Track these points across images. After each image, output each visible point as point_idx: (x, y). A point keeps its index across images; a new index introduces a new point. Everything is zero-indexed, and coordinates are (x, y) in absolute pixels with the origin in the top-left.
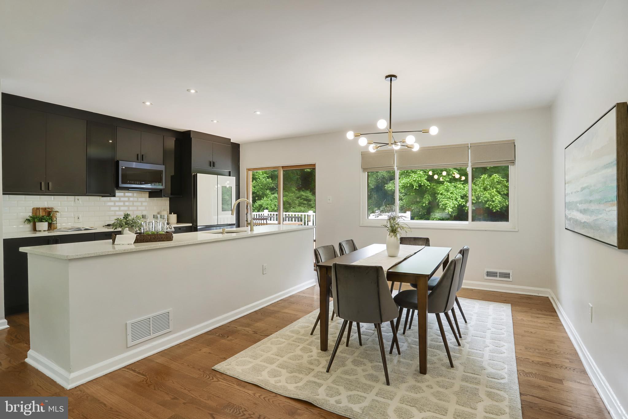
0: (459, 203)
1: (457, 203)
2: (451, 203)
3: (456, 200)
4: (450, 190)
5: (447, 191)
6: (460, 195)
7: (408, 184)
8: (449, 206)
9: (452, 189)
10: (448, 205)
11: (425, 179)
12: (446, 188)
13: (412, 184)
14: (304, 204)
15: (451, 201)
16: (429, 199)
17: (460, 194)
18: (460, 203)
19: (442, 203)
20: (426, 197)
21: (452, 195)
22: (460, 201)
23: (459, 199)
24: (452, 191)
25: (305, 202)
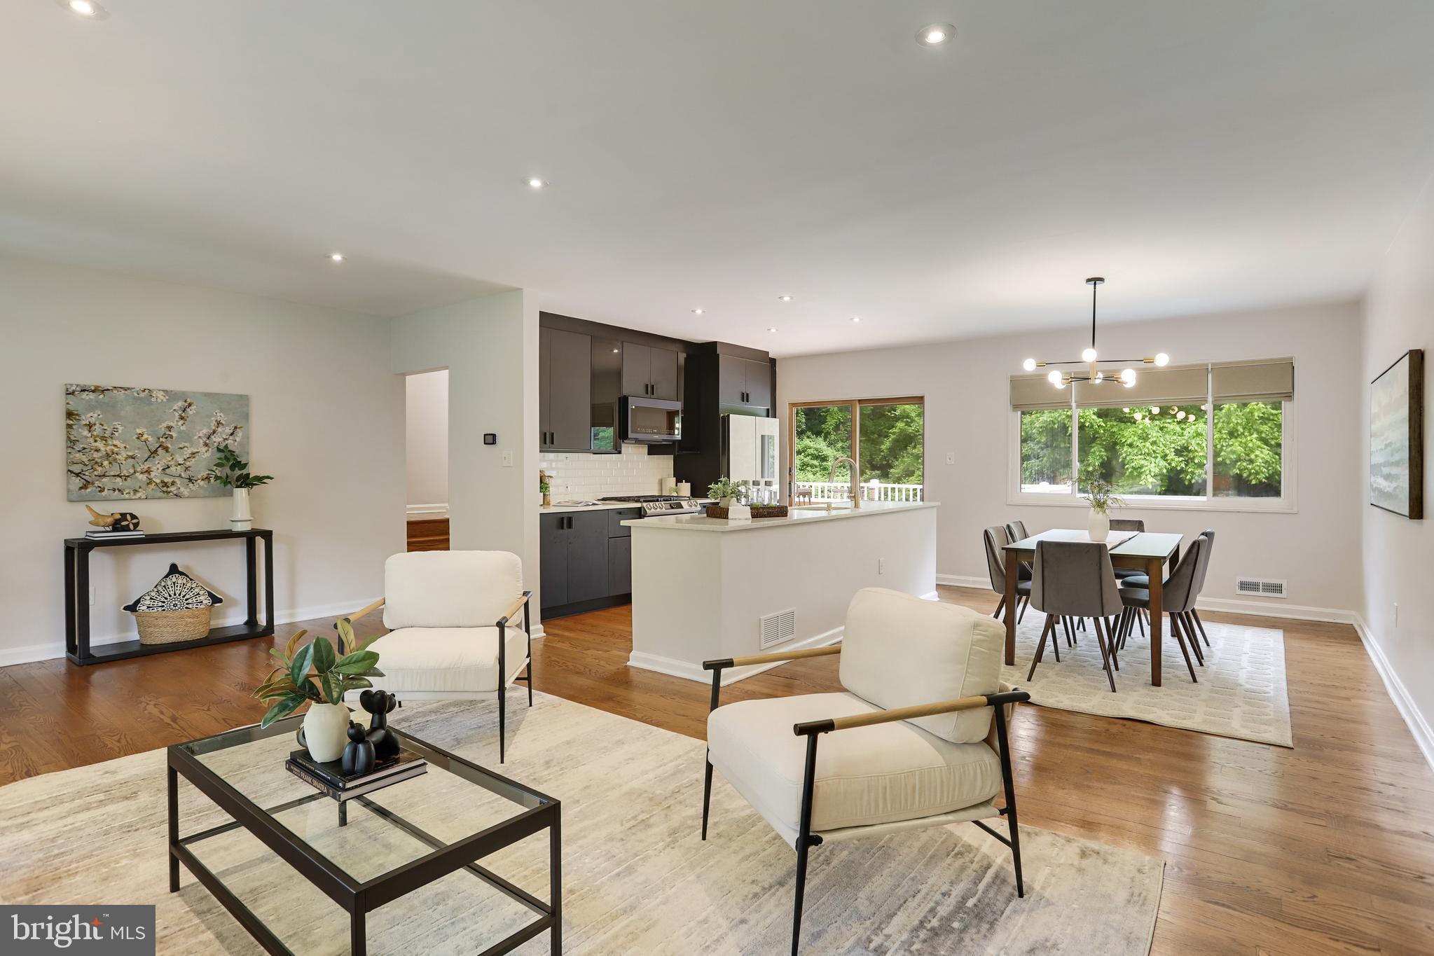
0: (1170, 464)
1: (1167, 465)
2: (1153, 465)
3: (1164, 457)
4: (1150, 436)
5: (1144, 438)
6: (1174, 448)
7: (1055, 424)
8: (1148, 472)
9: (1154, 434)
10: (1146, 468)
11: (1094, 414)
12: (1140, 432)
13: (1064, 424)
14: (812, 466)
15: (1153, 460)
16: (1101, 457)
17: (1173, 445)
18: (1173, 465)
19: (1133, 464)
20: (1094, 453)
21: (1154, 448)
22: (1172, 460)
23: (1171, 456)
24: (1154, 439)
25: (816, 462)
